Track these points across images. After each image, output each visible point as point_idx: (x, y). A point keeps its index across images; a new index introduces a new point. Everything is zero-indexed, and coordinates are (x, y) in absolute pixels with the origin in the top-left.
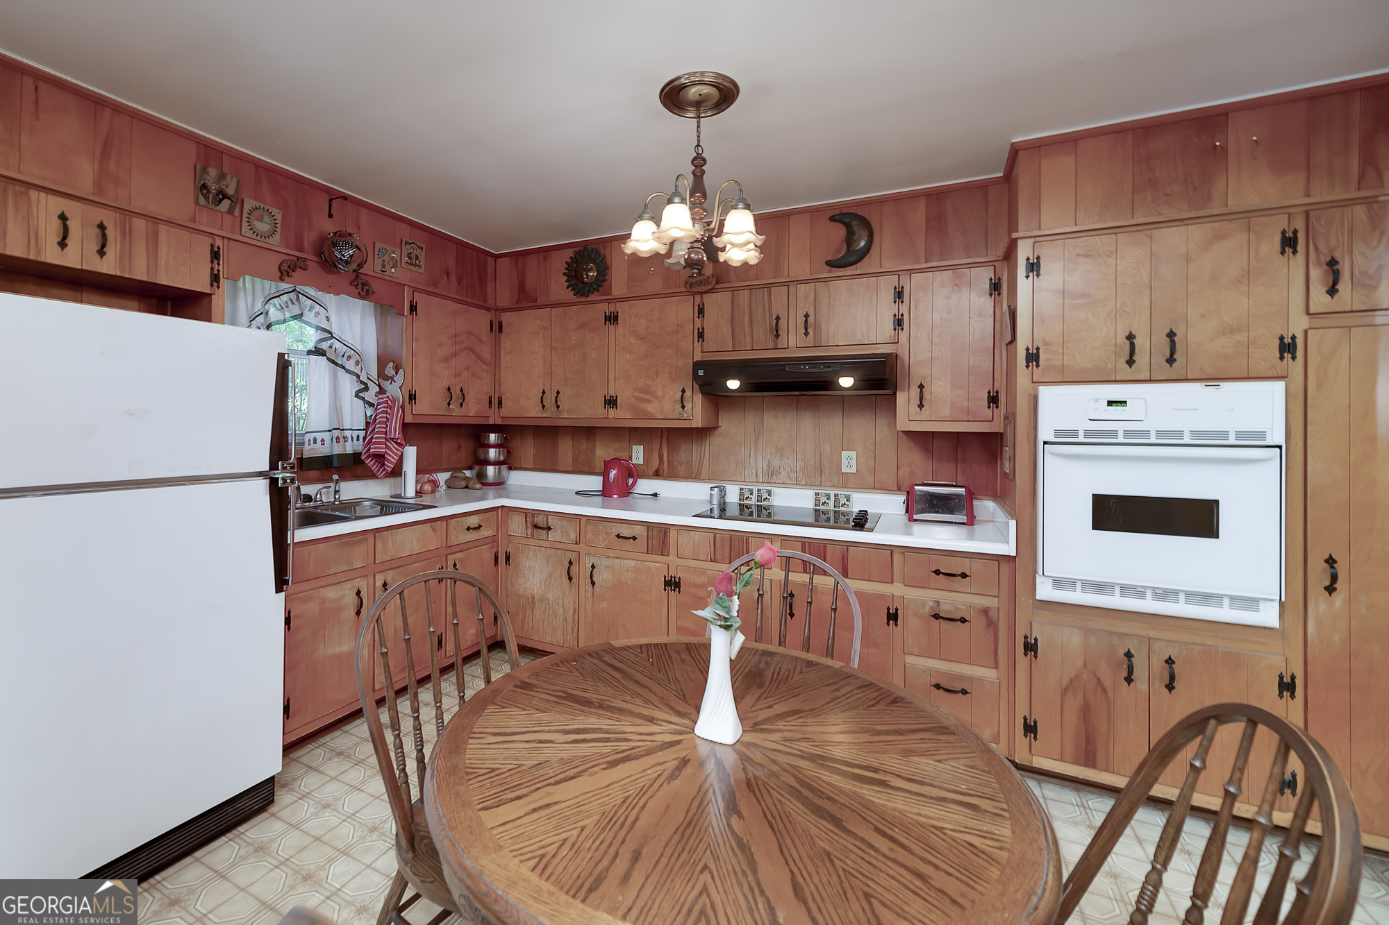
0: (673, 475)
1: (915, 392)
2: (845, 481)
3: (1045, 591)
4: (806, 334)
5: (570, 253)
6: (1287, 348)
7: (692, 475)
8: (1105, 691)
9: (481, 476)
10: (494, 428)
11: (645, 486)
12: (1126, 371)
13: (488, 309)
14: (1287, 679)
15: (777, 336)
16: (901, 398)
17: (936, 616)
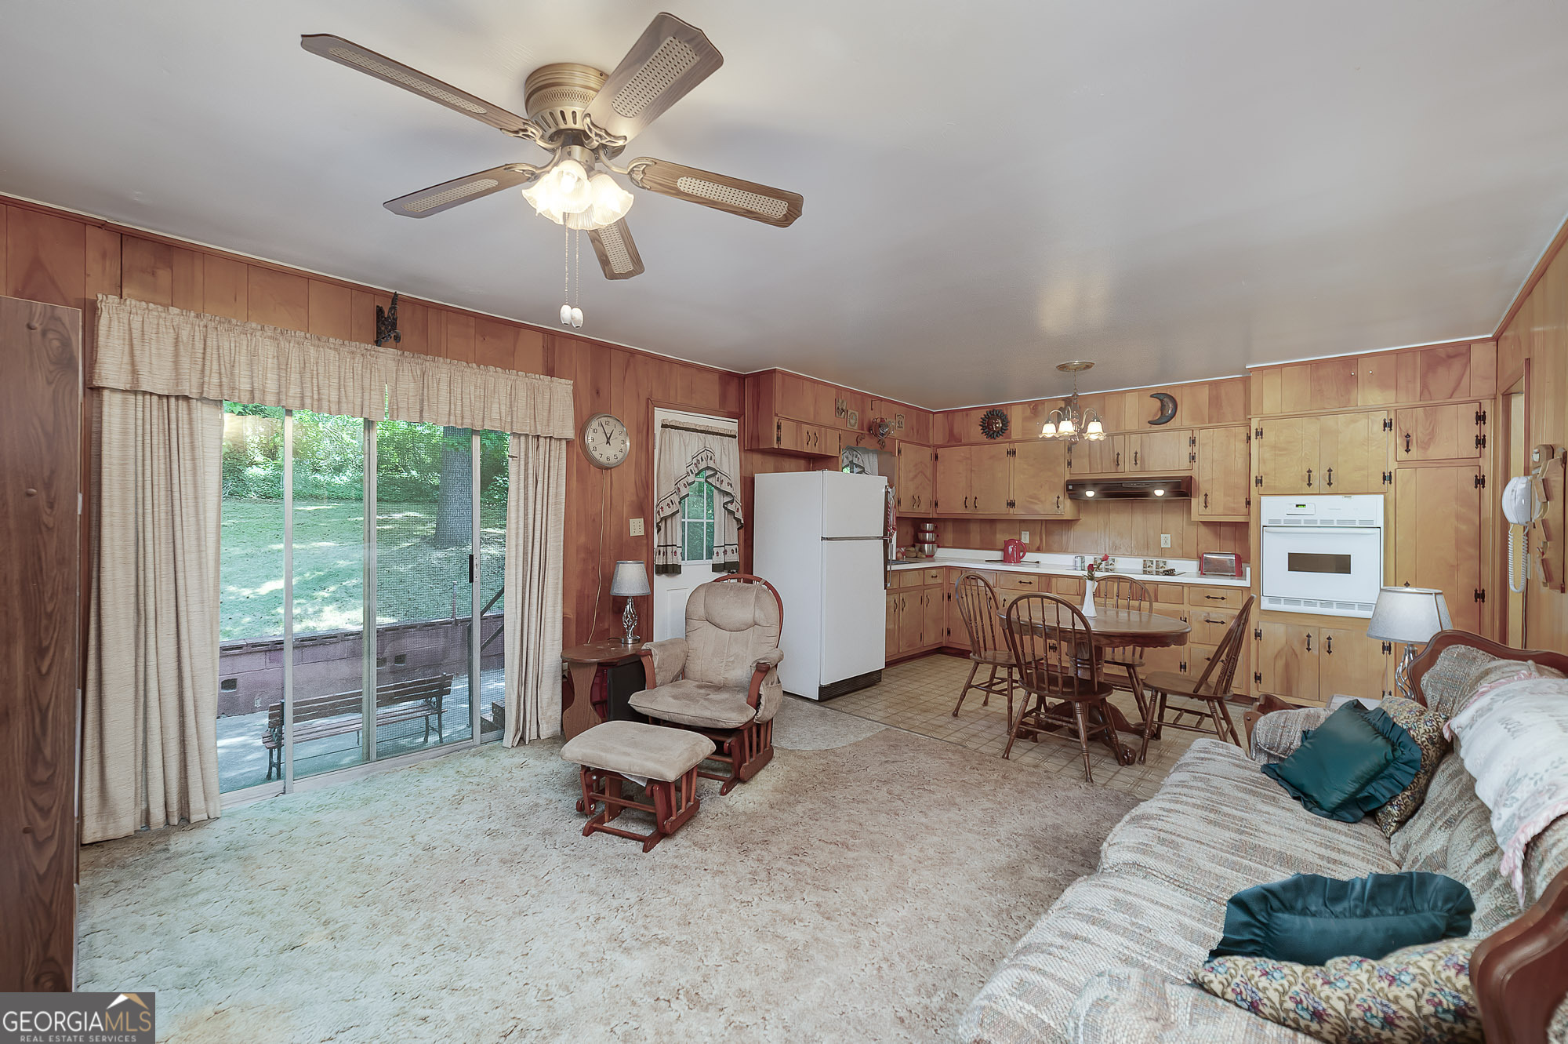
0: (1049, 550)
1: (1202, 499)
2: (1163, 553)
3: (1266, 605)
4: (1136, 464)
5: (984, 412)
6: (1387, 478)
7: (1063, 550)
8: (1297, 655)
9: (922, 550)
10: (929, 520)
11: (1030, 556)
12: (1307, 489)
13: (929, 446)
14: (1387, 645)
15: (1118, 465)
16: (1194, 501)
17: (1208, 621)
